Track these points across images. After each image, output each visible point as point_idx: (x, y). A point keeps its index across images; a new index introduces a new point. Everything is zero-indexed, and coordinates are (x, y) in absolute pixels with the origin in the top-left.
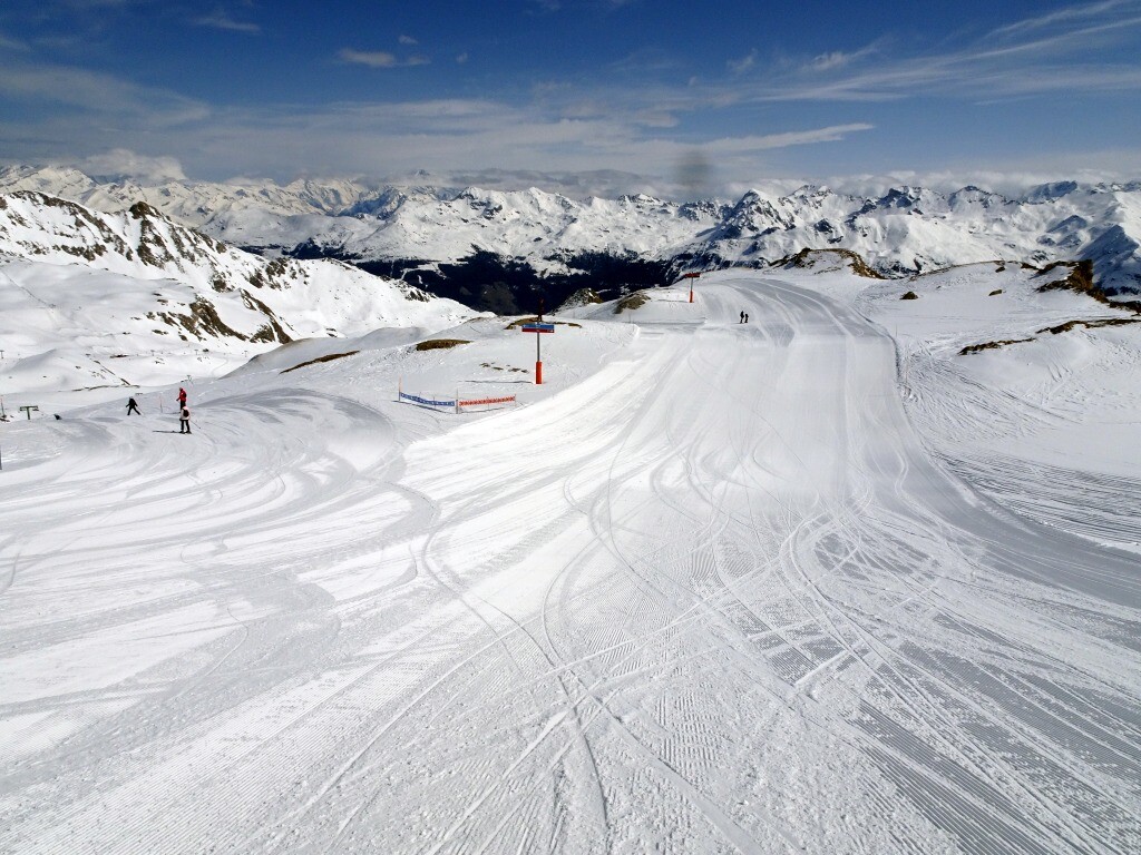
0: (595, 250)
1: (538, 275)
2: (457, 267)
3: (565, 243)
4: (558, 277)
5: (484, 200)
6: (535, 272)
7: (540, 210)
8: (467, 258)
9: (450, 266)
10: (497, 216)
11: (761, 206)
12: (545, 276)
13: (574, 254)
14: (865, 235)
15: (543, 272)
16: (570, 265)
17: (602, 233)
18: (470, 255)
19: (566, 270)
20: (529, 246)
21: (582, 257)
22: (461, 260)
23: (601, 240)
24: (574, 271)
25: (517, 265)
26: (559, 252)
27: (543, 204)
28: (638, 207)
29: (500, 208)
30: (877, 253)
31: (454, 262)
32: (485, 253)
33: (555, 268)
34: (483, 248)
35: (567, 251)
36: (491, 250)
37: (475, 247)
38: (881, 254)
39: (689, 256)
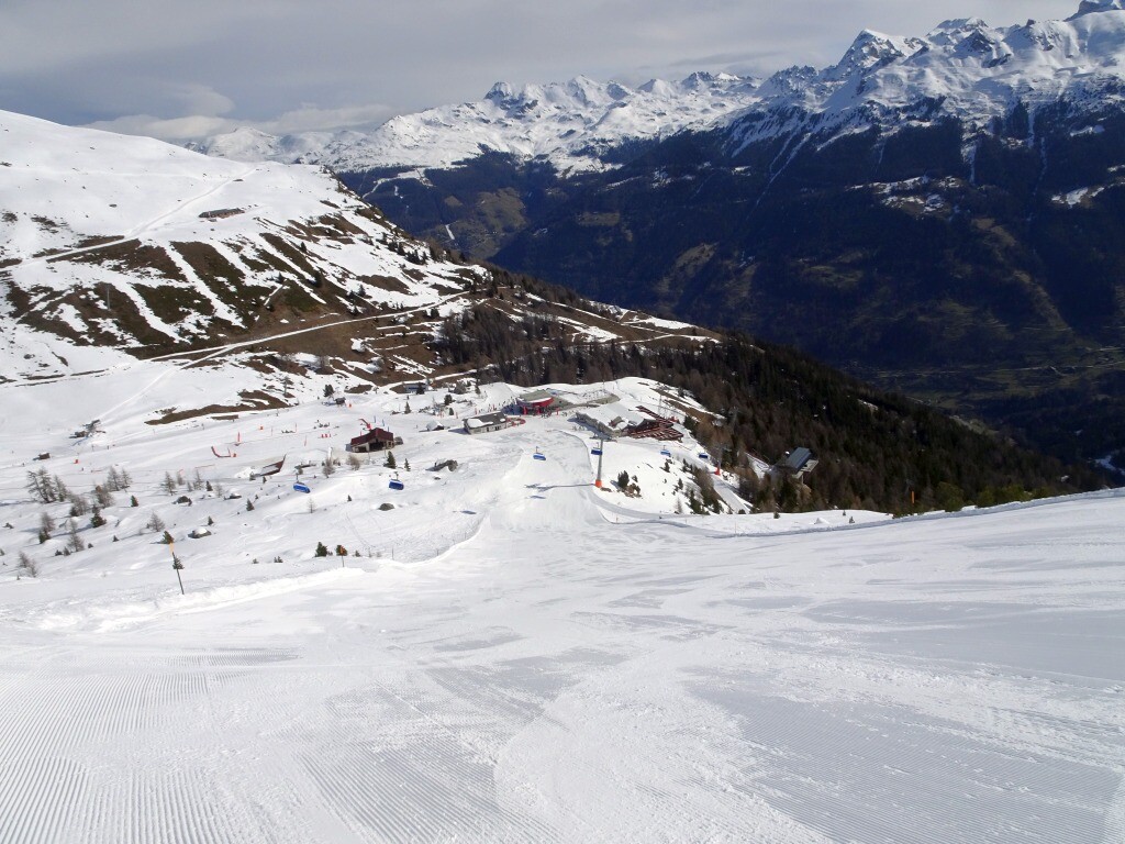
0: (641, 136)
1: (559, 175)
2: (450, 172)
3: (604, 131)
4: (585, 176)
5: (517, 97)
6: (557, 171)
7: (586, 103)
8: (467, 161)
9: (441, 171)
10: (530, 113)
11: (877, 47)
12: (568, 176)
13: (613, 144)
14: (1050, 48)
15: (567, 171)
16: (604, 160)
17: (656, 118)
18: (472, 157)
19: (600, 165)
20: (558, 143)
21: (621, 148)
22: (459, 163)
23: (652, 124)
24: (609, 167)
25: (536, 165)
26: (592, 144)
27: (591, 95)
28: (714, 86)
29: (535, 103)
30: (1073, 70)
31: (448, 166)
32: (495, 153)
33: (584, 164)
34: (494, 148)
35: (604, 141)
36: (505, 149)
37: (482, 147)
38: (1082, 71)
39: (759, 116)
